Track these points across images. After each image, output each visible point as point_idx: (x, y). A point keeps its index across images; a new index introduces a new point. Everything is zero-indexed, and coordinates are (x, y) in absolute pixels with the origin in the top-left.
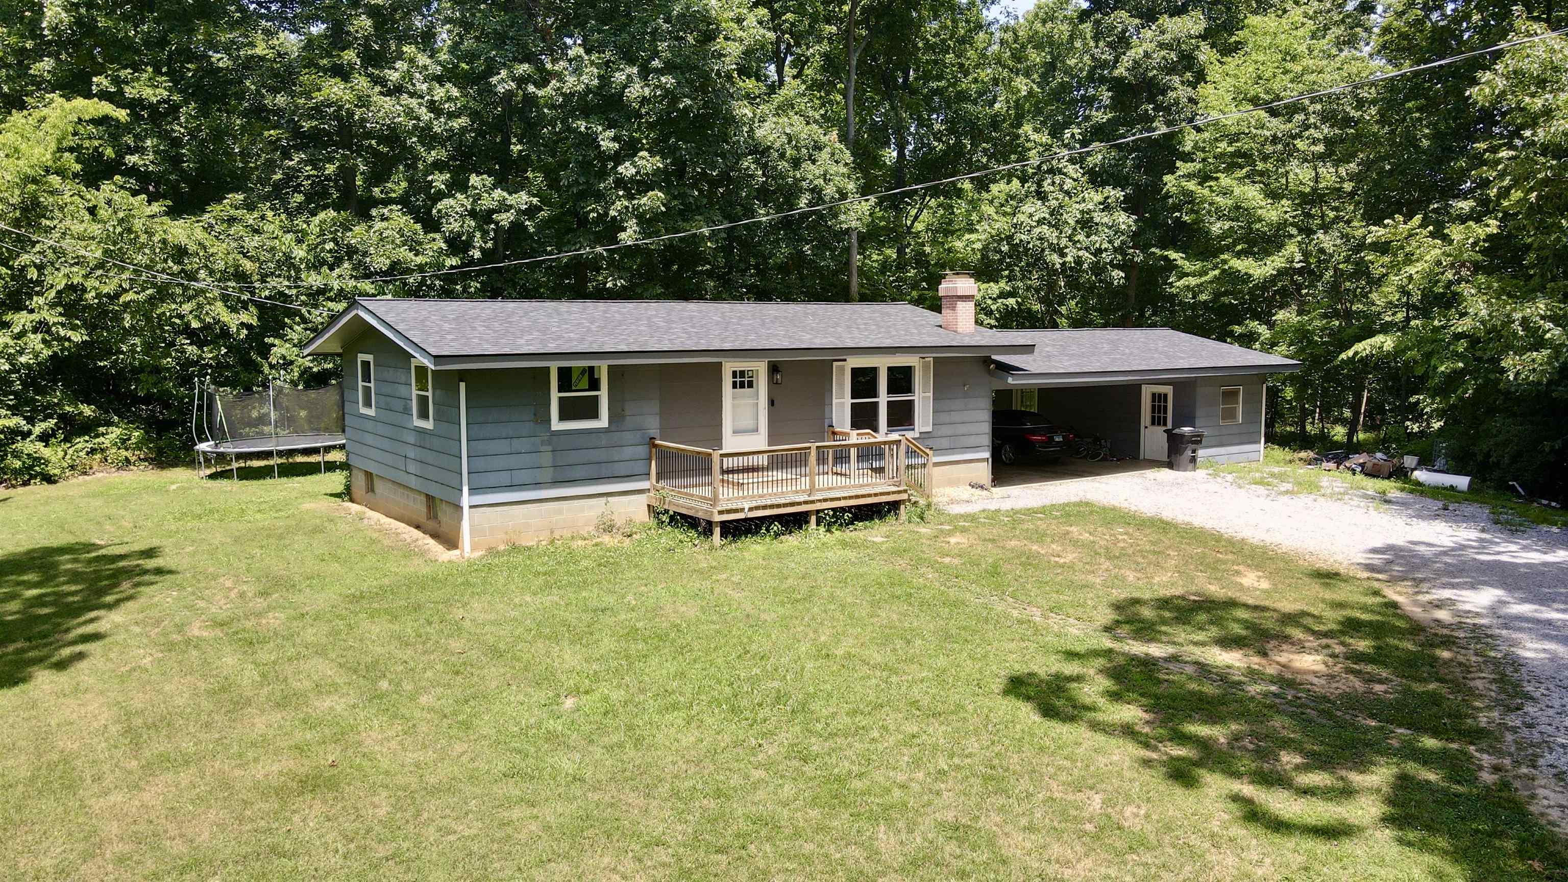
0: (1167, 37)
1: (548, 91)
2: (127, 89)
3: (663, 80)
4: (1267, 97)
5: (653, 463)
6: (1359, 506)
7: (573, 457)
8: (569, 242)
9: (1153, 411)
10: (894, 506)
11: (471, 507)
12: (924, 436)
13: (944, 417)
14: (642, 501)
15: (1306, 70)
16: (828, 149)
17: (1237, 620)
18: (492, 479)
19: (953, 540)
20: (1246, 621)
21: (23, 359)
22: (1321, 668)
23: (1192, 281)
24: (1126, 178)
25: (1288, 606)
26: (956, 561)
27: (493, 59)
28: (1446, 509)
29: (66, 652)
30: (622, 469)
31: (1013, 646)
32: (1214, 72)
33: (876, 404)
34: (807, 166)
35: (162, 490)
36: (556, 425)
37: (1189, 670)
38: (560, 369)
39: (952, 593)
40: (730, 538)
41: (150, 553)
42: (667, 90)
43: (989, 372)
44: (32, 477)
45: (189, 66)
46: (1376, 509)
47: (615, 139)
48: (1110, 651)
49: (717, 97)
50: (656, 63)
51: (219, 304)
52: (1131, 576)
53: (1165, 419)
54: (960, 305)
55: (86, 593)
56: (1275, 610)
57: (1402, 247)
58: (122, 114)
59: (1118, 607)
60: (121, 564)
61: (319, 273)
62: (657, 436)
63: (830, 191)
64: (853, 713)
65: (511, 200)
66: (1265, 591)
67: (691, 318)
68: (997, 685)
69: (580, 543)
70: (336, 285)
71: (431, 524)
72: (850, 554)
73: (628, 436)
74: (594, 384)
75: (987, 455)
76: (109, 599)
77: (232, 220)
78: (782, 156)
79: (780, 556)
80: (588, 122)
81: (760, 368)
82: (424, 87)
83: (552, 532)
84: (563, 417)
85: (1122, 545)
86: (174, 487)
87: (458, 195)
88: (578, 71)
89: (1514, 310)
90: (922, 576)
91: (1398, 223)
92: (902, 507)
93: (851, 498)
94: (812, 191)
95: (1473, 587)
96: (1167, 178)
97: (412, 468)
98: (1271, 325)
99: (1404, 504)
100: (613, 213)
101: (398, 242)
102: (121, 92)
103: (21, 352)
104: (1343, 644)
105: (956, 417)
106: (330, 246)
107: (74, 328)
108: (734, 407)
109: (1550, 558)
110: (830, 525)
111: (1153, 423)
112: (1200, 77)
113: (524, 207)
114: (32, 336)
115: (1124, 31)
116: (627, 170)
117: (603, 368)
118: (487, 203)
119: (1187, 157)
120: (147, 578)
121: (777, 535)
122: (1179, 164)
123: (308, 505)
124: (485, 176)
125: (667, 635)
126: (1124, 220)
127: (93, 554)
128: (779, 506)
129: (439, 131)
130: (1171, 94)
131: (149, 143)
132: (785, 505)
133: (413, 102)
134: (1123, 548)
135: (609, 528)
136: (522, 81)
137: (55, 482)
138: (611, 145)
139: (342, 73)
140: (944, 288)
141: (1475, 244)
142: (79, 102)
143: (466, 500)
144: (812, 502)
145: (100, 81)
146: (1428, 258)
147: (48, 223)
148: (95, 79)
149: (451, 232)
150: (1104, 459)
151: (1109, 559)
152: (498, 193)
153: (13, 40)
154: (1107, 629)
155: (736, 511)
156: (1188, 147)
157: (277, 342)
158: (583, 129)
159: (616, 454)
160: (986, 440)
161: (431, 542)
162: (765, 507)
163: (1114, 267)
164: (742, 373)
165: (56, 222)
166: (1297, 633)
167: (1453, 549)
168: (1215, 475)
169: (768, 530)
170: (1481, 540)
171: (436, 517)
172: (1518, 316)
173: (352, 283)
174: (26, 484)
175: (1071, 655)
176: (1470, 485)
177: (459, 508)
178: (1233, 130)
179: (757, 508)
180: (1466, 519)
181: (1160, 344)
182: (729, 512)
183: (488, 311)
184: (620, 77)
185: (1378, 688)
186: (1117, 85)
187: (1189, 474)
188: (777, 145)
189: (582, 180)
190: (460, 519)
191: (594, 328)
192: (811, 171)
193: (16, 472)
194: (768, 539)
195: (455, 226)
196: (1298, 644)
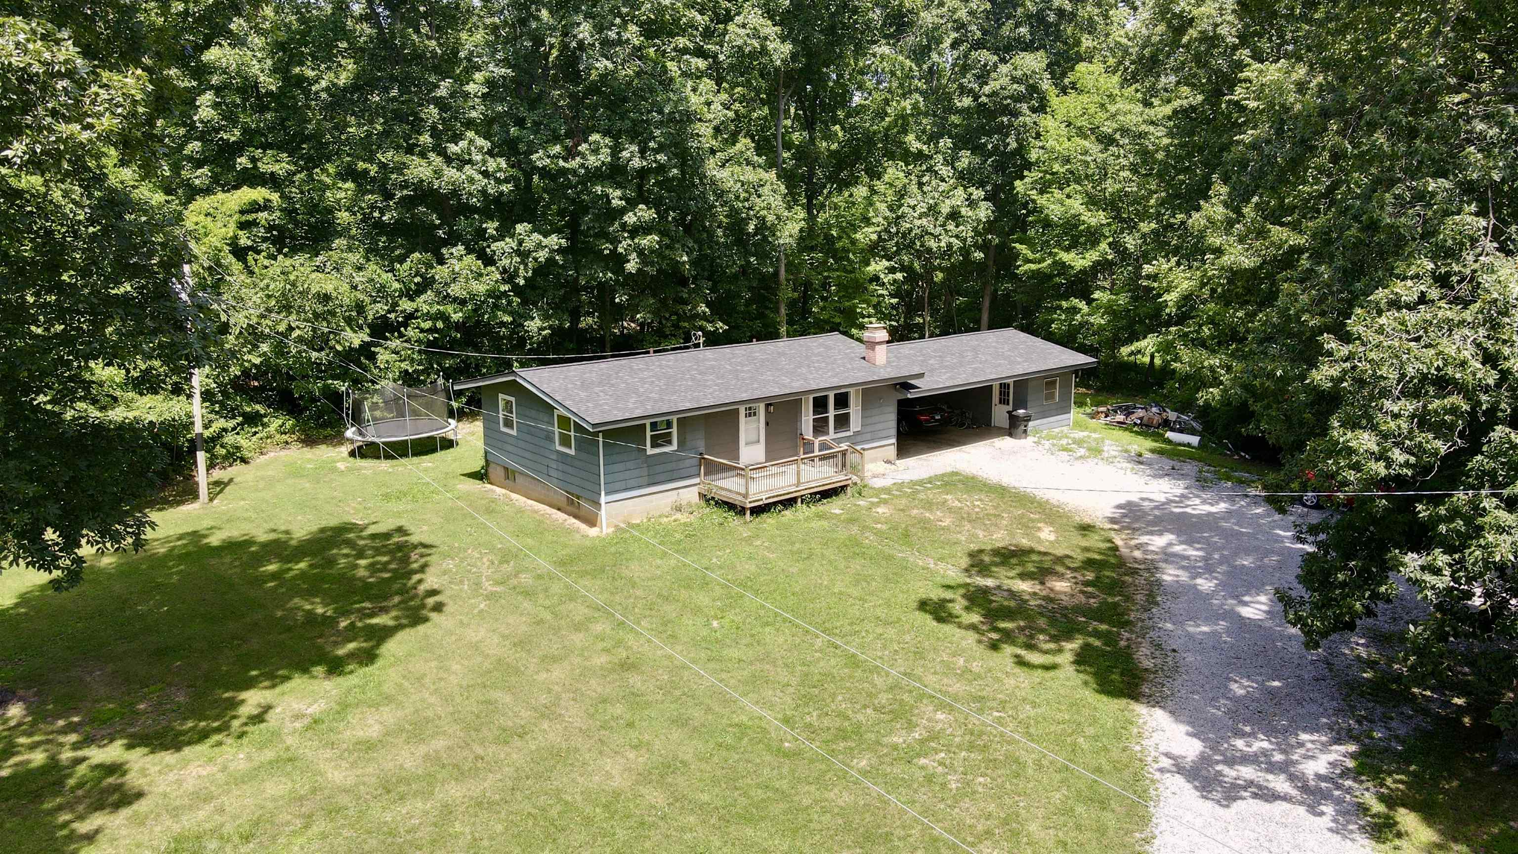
0: (1018, 73)
1: (572, 165)
5: (703, 467)
6: (1122, 468)
7: (659, 469)
9: (1000, 395)
11: (606, 502)
12: (857, 433)
13: (869, 421)
14: (695, 491)
17: (1033, 562)
18: (617, 486)
20: (1038, 563)
26: (884, 527)
28: (1173, 468)
30: (684, 473)
33: (828, 417)
34: (755, 200)
36: (650, 451)
37: (1005, 594)
38: (652, 422)
40: (755, 516)
43: (897, 391)
45: (303, 146)
46: (1132, 470)
47: (621, 198)
48: (968, 584)
50: (652, 144)
52: (981, 534)
53: (1008, 401)
54: (878, 347)
56: (1054, 555)
58: (275, 197)
59: (971, 555)
60: (393, 540)
61: (410, 300)
62: (704, 452)
68: (914, 605)
69: (665, 519)
70: (423, 308)
71: (572, 509)
72: (825, 523)
73: (688, 454)
74: (669, 424)
75: (894, 441)
79: (787, 527)
80: (603, 187)
81: (762, 407)
82: (481, 159)
83: (649, 514)
84: (652, 446)
87: (507, 239)
92: (848, 488)
93: (820, 486)
97: (554, 473)
99: (1150, 464)
100: (620, 250)
104: (1083, 575)
105: (875, 419)
106: (417, 279)
108: (746, 429)
110: (809, 505)
111: (1000, 404)
112: (1042, 108)
113: (555, 247)
115: (985, 65)
116: (630, 218)
117: (675, 419)
118: (528, 244)
119: (1032, 166)
120: (421, 551)
121: (780, 512)
122: (1026, 172)
124: (526, 224)
126: (984, 212)
127: (366, 533)
128: (781, 495)
130: (1021, 118)
132: (784, 494)
133: (473, 172)
135: (679, 509)
136: (555, 158)
137: (248, 462)
138: (619, 202)
139: (421, 152)
140: (867, 334)
143: (603, 499)
144: (799, 491)
145: (242, 161)
148: (239, 160)
149: (503, 266)
150: (968, 427)
151: (969, 521)
152: (536, 236)
153: (171, 130)
154: (967, 570)
155: (758, 501)
156: (1033, 157)
157: (379, 350)
158: (599, 192)
159: (681, 465)
160: (894, 432)
161: (575, 521)
162: (773, 497)
163: (978, 248)
164: (750, 408)
166: (1060, 569)
168: (1038, 443)
169: (775, 509)
170: (1183, 495)
171: (575, 506)
176: (1199, 443)
177: (597, 504)
179: (769, 498)
180: (1183, 476)
181: (1006, 347)
182: (755, 501)
185: (1092, 601)
187: (1023, 441)
188: (733, 189)
190: (599, 509)
192: (758, 205)
194: (775, 514)
195: (506, 262)
196: (1061, 577)
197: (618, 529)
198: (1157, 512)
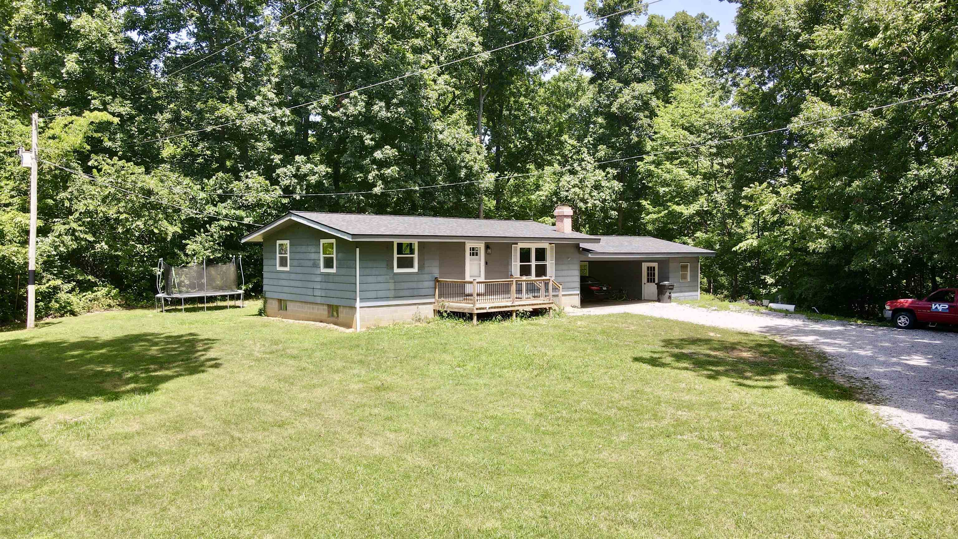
0: (636, 93)
1: (337, 114)
2: (109, 107)
3: (399, 110)
4: (688, 125)
6: (749, 314)
10: (547, 310)
13: (560, 273)
15: (706, 112)
16: (474, 146)
17: (715, 344)
18: (370, 294)
19: (578, 323)
20: (719, 344)
21: (62, 249)
22: (751, 355)
23: (654, 216)
24: (617, 164)
25: (733, 341)
28: (786, 315)
30: (423, 292)
31: (628, 351)
32: (661, 112)
33: (530, 265)
34: (464, 154)
36: (396, 270)
37: (702, 355)
38: (398, 244)
42: (401, 115)
45: (143, 96)
46: (756, 315)
47: (372, 140)
50: (395, 101)
52: (663, 333)
54: (565, 220)
56: (727, 341)
57: (758, 198)
58: (116, 120)
60: (184, 338)
63: (476, 168)
65: (316, 169)
66: (720, 337)
68: (630, 359)
69: (408, 326)
70: (224, 212)
71: (330, 319)
73: (426, 277)
74: (412, 252)
75: (579, 292)
81: (481, 246)
83: (395, 320)
84: (398, 267)
87: (288, 166)
88: (355, 105)
91: (756, 186)
92: (550, 310)
94: (467, 168)
95: (804, 336)
96: (639, 164)
97: (317, 293)
99: (767, 314)
101: (260, 189)
102: (106, 109)
103: (61, 245)
105: (565, 273)
106: (220, 191)
107: (86, 233)
108: (470, 264)
110: (522, 317)
114: (66, 237)
115: (614, 90)
116: (378, 155)
117: (416, 243)
121: (500, 321)
124: (302, 156)
126: (617, 185)
127: (163, 336)
129: (278, 132)
133: (265, 117)
136: (324, 108)
138: (371, 143)
139: (229, 101)
141: (791, 197)
143: (358, 304)
145: (96, 103)
146: (771, 202)
148: (92, 101)
150: (626, 299)
152: (309, 165)
155: (483, 309)
157: (190, 242)
158: (356, 134)
159: (420, 285)
160: (578, 285)
161: (335, 326)
162: (495, 308)
163: (612, 209)
167: (793, 326)
169: (496, 318)
170: (804, 324)
171: (336, 315)
172: (813, 224)
174: (62, 316)
175: (653, 353)
177: (354, 308)
178: (673, 140)
180: (796, 318)
182: (480, 309)
184: (376, 108)
186: (610, 116)
187: (668, 305)
188: (451, 143)
189: (353, 160)
190: (355, 313)
192: (466, 157)
193: (57, 310)
194: (496, 323)
196: (740, 350)
197: (369, 329)
198: (793, 329)
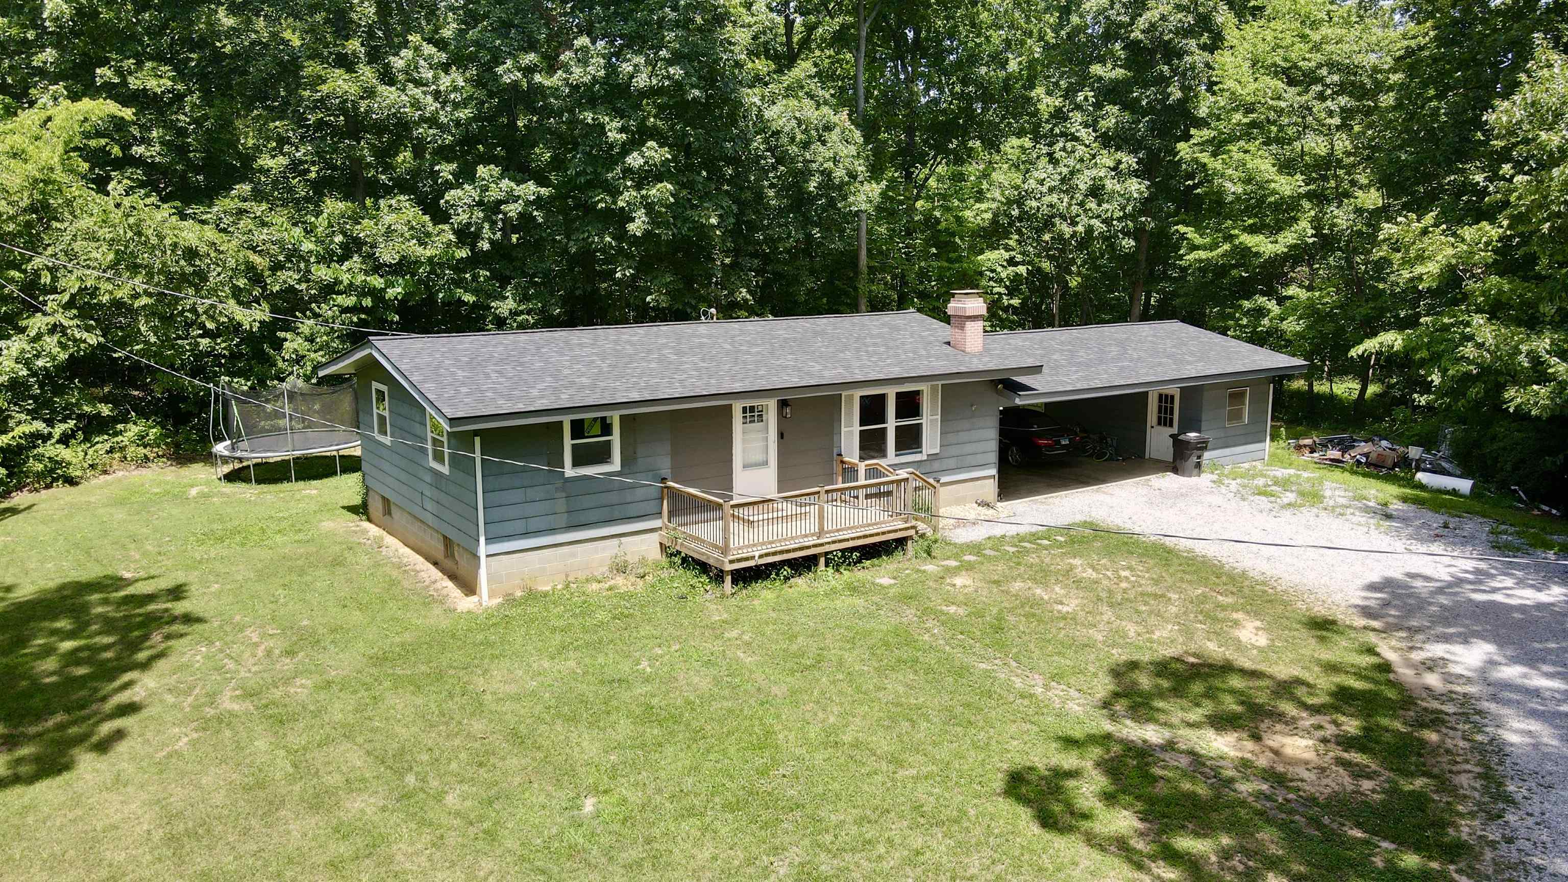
1: (555, 81)
2: (131, 79)
3: (672, 70)
4: (1283, 64)
5: (665, 502)
6: (1359, 524)
7: (587, 501)
8: (577, 229)
9: (1160, 411)
10: (901, 543)
11: (488, 556)
12: (933, 457)
13: (951, 438)
14: (655, 538)
15: (1325, 40)
16: (837, 130)
17: (1232, 692)
18: (509, 527)
19: (959, 581)
20: (1242, 693)
21: (40, 363)
22: (1310, 755)
23: (1202, 254)
24: (1139, 142)
25: (1283, 671)
26: (961, 611)
27: (498, 48)
28: (1446, 526)
29: (106, 728)
30: (633, 510)
31: (1013, 729)
32: (1231, 35)
33: (885, 429)
34: (817, 146)
35: (180, 498)
36: (569, 471)
37: (1184, 761)
38: (573, 422)
39: (958, 654)
40: (741, 584)
41: (177, 593)
42: (677, 82)
43: (998, 392)
44: (55, 480)
45: (192, 56)
46: (1378, 527)
47: (622, 130)
48: (1108, 737)
49: (726, 85)
50: (663, 53)
51: (232, 302)
52: (1132, 629)
53: (1171, 420)
54: (969, 325)
55: (118, 647)
56: (1270, 677)
57: (1414, 245)
58: (128, 113)
59: (1119, 672)
60: (152, 607)
61: (329, 267)
62: (669, 477)
63: (839, 173)
64: (860, 821)
65: (519, 190)
66: (1261, 650)
67: (701, 345)
68: (998, 782)
69: (595, 586)
70: (346, 278)
71: (448, 564)
72: (859, 602)
73: (640, 478)
74: (606, 429)
75: (993, 471)
76: (142, 656)
77: (241, 212)
78: (793, 140)
79: (790, 606)
80: (595, 113)
81: (772, 405)
82: (430, 75)
83: (567, 576)
84: (576, 463)
85: (1124, 585)
86: (194, 492)
87: (466, 186)
88: (584, 62)
89: (1521, 342)
90: (928, 630)
91: (1412, 221)
92: (910, 542)
93: (859, 538)
94: (822, 173)
95: (1465, 639)
96: (1181, 145)
97: (429, 505)
98: (1281, 301)
99: (1404, 520)
100: (621, 204)
101: (407, 235)
102: (124, 83)
103: (37, 356)
104: (1335, 723)
105: (963, 436)
106: (339, 239)
107: (88, 329)
108: (744, 441)
109: (1543, 597)
110: (838, 567)
111: (1159, 424)
112: (1216, 42)
113: (532, 198)
114: (48, 340)
116: (634, 160)
117: (615, 418)
118: (494, 194)
119: (1201, 123)
120: (176, 628)
121: (787, 578)
122: (1193, 131)
123: (327, 525)
124: (492, 166)
125: (681, 715)
126: (1136, 187)
127: (122, 593)
128: (788, 551)
129: (446, 121)
130: (1188, 59)
131: (155, 134)
132: (795, 550)
133: (417, 92)
134: (1125, 591)
135: (621, 569)
136: (529, 71)
137: (77, 484)
138: (619, 136)
139: (347, 63)
140: (953, 307)
141: (1487, 244)
142: (86, 104)
143: (483, 549)
144: (822, 545)
145: (104, 73)
146: (1439, 258)
147: (58, 225)
148: (98, 71)
149: (460, 223)
150: (1111, 459)
151: (1111, 605)
152: (506, 184)
153: (14, 31)
154: (1106, 705)
155: (747, 559)
156: (1203, 112)
157: (289, 335)
158: (590, 121)
159: (628, 496)
160: (993, 457)
161: (449, 584)
162: (774, 554)
163: (1127, 234)
164: (752, 409)
165: (66, 224)
166: (1289, 708)
167: (1450, 585)
168: (1218, 483)
169: (777, 575)
170: (1478, 571)
171: (453, 556)
172: (1524, 348)
173: (361, 278)
174: (48, 487)
175: (1070, 742)
176: (1472, 490)
177: (476, 557)
178: (1249, 100)
179: (767, 555)
180: (1466, 540)
181: (1169, 343)
182: (740, 560)
183: (500, 348)
184: (627, 67)
185: (1367, 785)
186: (1132, 47)
187: (1193, 480)
188: (787, 129)
189: (589, 170)
190: (478, 566)
191: (605, 367)
192: (821, 154)
193: (39, 476)
194: (778, 583)
195: (464, 218)
196: (1291, 724)
197: (510, 600)
198: (1444, 600)
